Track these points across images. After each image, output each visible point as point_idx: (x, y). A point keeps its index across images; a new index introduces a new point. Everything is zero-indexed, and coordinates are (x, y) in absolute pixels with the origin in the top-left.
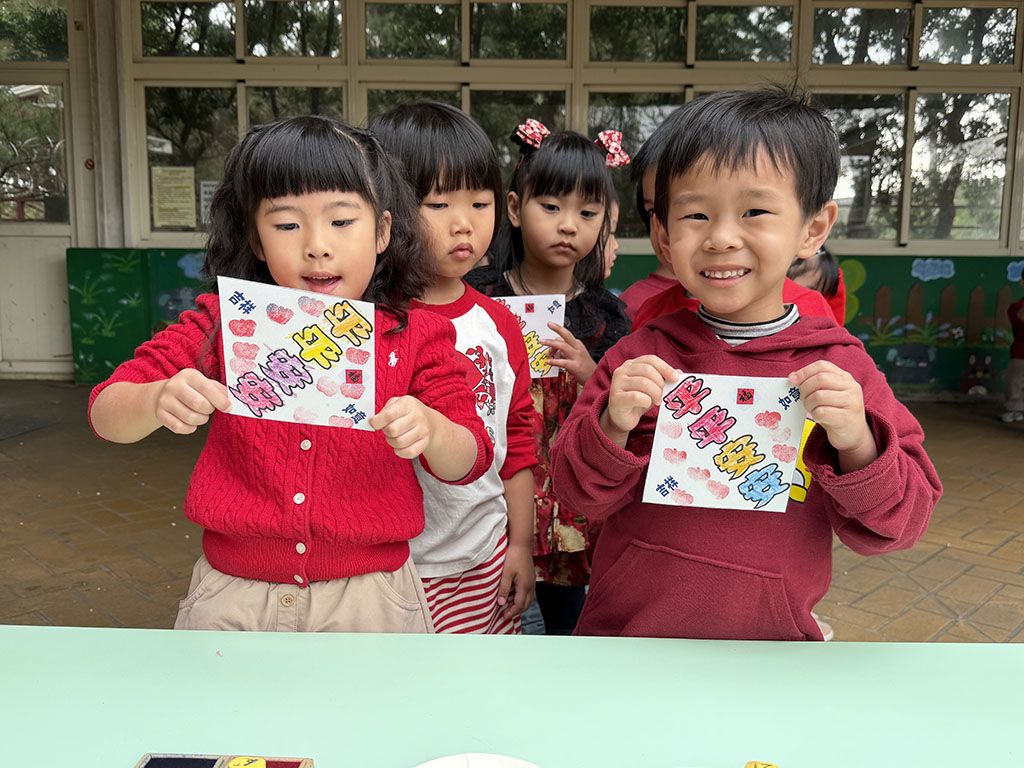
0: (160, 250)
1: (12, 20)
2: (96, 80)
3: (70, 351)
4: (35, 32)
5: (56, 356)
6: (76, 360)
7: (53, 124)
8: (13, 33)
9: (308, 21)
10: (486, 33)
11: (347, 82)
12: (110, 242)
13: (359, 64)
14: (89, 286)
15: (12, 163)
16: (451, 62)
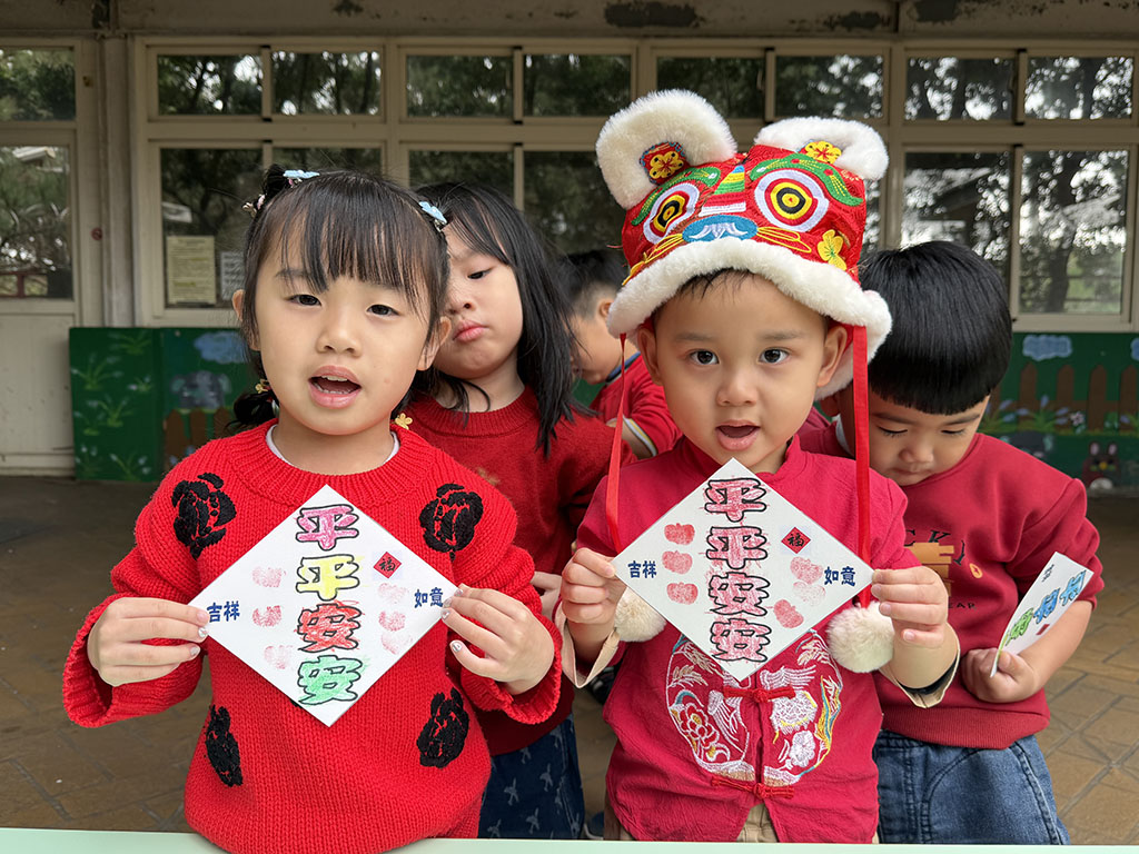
0: (174, 329)
1: (14, 76)
2: (105, 141)
3: (70, 443)
4: (40, 90)
5: (55, 449)
6: (77, 453)
7: (59, 191)
8: (16, 91)
9: (343, 75)
10: (541, 88)
11: (385, 142)
12: (119, 320)
13: (401, 122)
14: (94, 369)
15: (12, 232)
16: (504, 120)
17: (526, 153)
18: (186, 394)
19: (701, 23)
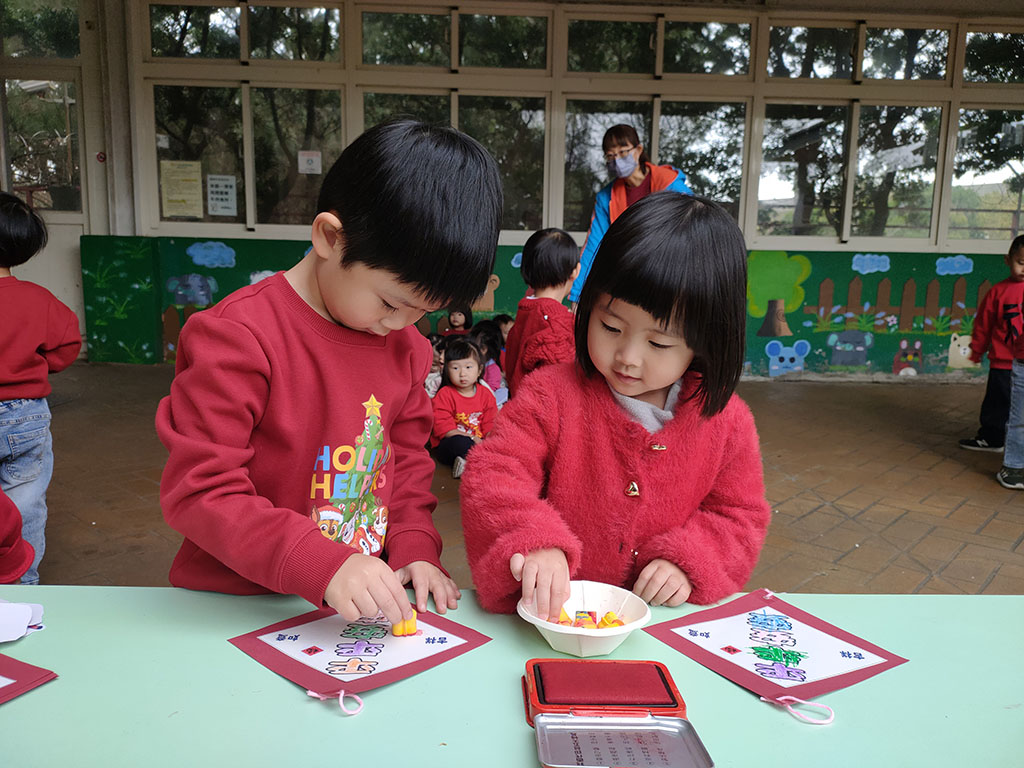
0: (169, 238)
1: (22, 18)
2: (107, 76)
4: (45, 30)
6: (90, 340)
8: (23, 31)
11: (344, 85)
12: (122, 230)
13: (357, 69)
14: (102, 271)
16: (441, 69)
17: (460, 97)
18: (180, 293)
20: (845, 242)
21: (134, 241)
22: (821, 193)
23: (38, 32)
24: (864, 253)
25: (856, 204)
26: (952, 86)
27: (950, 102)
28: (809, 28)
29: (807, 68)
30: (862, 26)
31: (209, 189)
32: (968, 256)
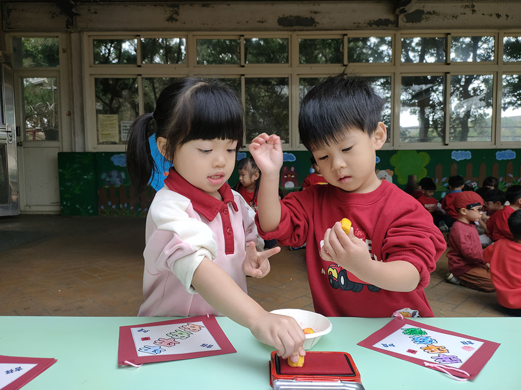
0: (102, 153)
1: (32, 49)
2: (72, 75)
3: (59, 200)
4: (43, 54)
5: (52, 203)
6: (62, 204)
8: (32, 55)
10: (250, 53)
12: (79, 149)
13: (194, 67)
14: (68, 170)
15: (30, 114)
16: (236, 65)
17: (246, 79)
18: (107, 180)
19: (317, 25)
20: (447, 145)
21: (85, 154)
22: (433, 121)
23: (40, 55)
24: (457, 150)
25: (451, 126)
26: (498, 64)
27: (497, 72)
28: (422, 38)
29: (422, 57)
30: (449, 36)
31: (122, 128)
32: (513, 150)
